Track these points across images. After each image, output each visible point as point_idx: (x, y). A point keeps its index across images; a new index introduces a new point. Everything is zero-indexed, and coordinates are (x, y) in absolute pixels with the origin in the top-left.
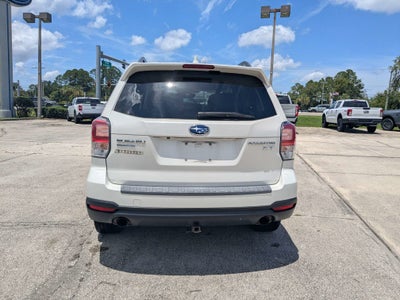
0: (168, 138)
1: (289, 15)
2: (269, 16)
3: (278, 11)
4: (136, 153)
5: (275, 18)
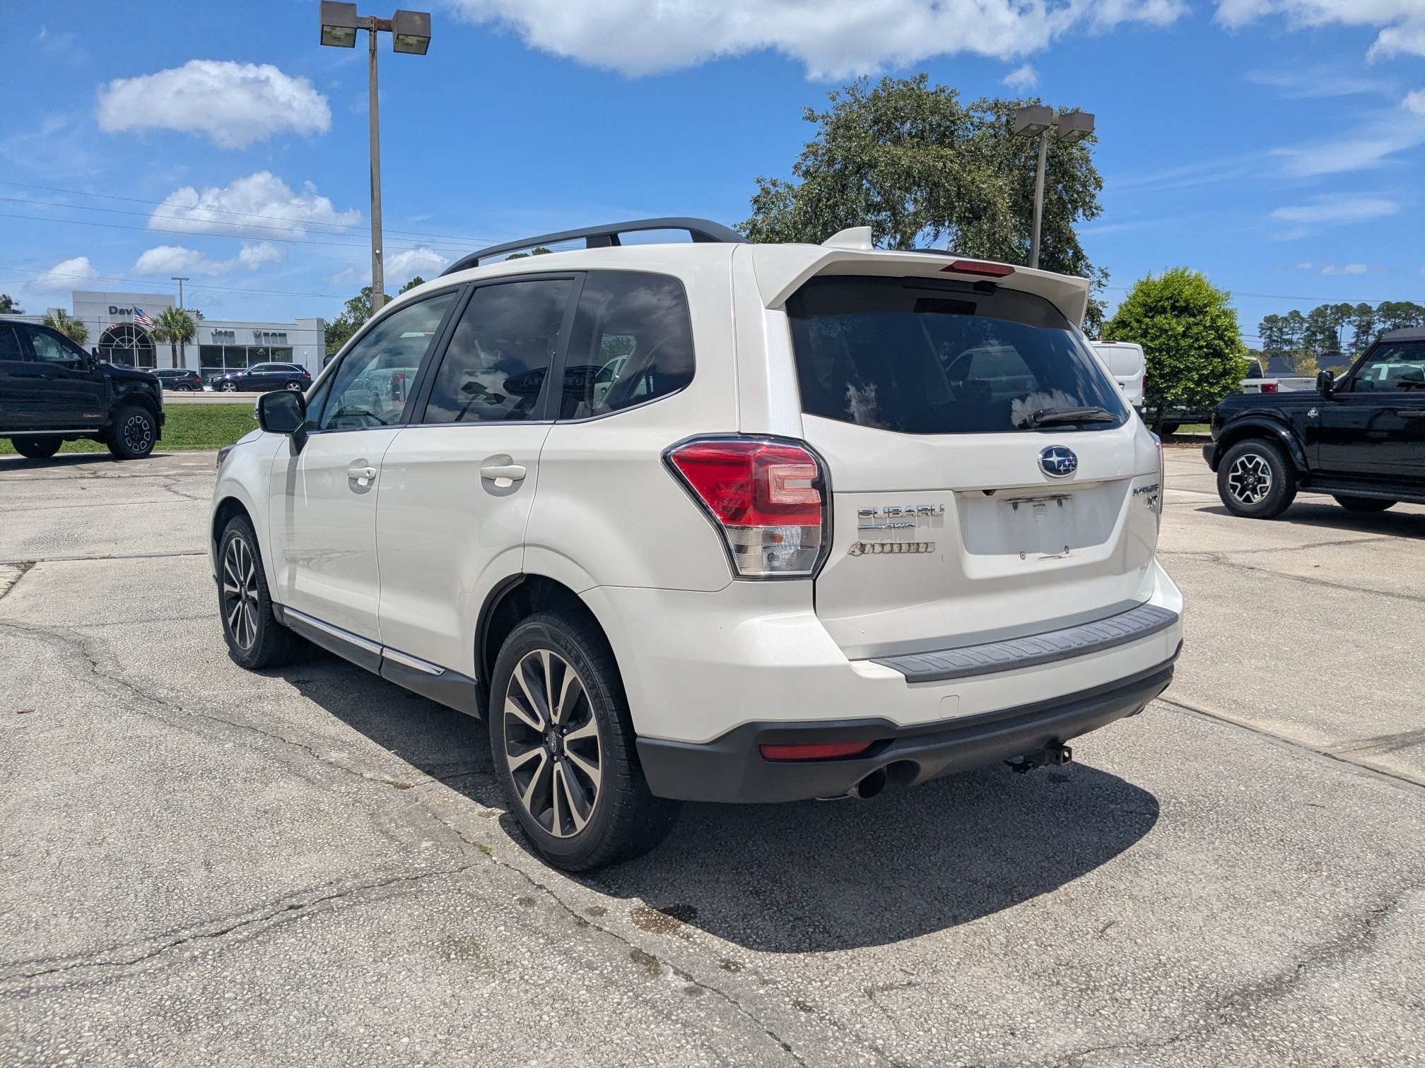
0: (987, 492)
1: (422, 47)
2: (351, 41)
3: (386, 26)
4: (914, 548)
5: (373, 52)
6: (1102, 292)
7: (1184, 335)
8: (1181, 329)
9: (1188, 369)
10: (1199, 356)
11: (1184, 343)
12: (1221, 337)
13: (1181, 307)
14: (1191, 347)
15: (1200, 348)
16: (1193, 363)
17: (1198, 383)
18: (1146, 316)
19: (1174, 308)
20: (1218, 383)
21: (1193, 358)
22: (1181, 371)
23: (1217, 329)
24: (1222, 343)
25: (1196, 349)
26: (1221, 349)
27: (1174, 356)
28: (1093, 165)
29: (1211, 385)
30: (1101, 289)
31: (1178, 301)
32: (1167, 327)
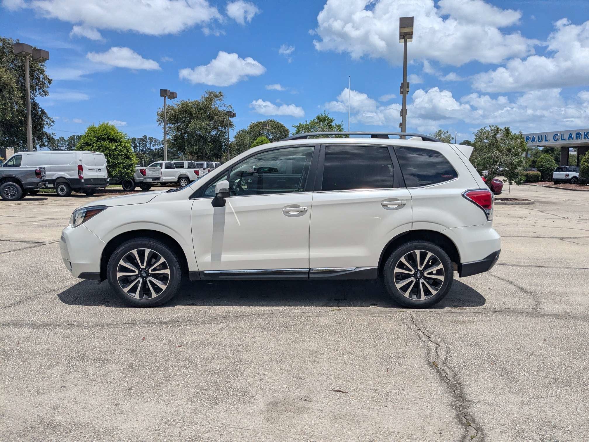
6: (52, 129)
7: (115, 150)
8: (114, 147)
9: (119, 164)
10: (122, 158)
11: (116, 153)
12: (128, 151)
13: (111, 138)
14: (118, 154)
15: (122, 155)
16: (120, 161)
17: (123, 168)
18: (98, 142)
19: (108, 139)
20: (129, 169)
21: (120, 159)
22: (116, 164)
23: (126, 148)
24: (129, 154)
25: (120, 155)
26: (129, 156)
27: (113, 158)
28: (46, 73)
29: (127, 170)
30: (51, 127)
31: (109, 136)
32: (108, 146)
